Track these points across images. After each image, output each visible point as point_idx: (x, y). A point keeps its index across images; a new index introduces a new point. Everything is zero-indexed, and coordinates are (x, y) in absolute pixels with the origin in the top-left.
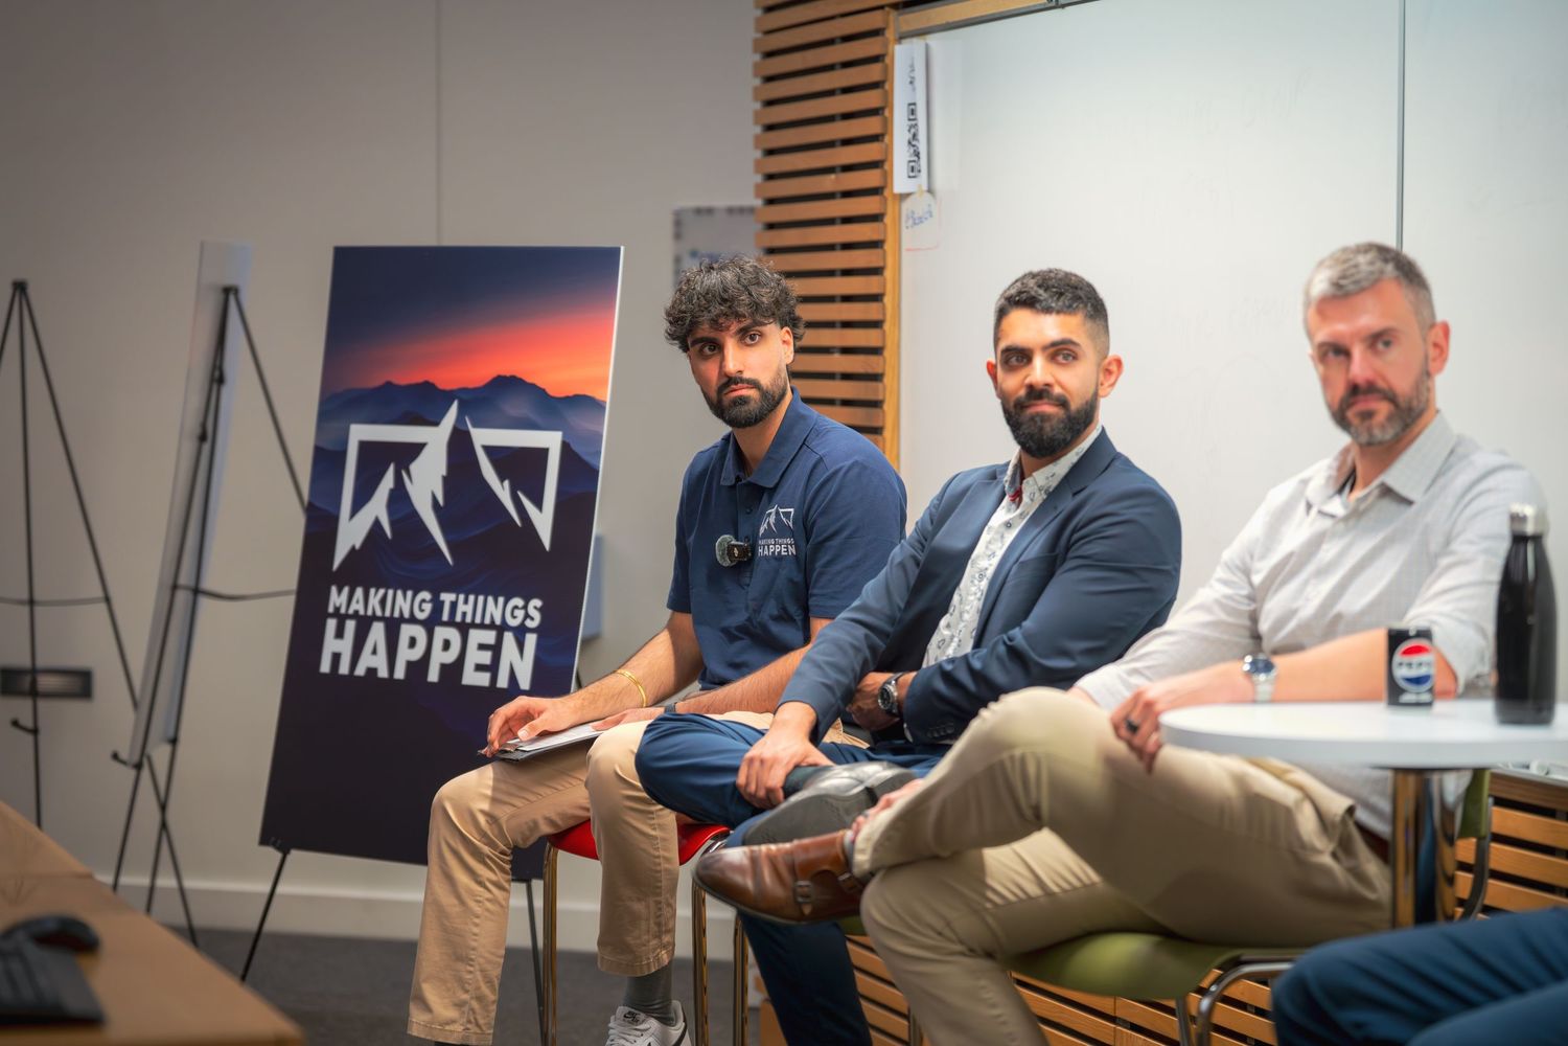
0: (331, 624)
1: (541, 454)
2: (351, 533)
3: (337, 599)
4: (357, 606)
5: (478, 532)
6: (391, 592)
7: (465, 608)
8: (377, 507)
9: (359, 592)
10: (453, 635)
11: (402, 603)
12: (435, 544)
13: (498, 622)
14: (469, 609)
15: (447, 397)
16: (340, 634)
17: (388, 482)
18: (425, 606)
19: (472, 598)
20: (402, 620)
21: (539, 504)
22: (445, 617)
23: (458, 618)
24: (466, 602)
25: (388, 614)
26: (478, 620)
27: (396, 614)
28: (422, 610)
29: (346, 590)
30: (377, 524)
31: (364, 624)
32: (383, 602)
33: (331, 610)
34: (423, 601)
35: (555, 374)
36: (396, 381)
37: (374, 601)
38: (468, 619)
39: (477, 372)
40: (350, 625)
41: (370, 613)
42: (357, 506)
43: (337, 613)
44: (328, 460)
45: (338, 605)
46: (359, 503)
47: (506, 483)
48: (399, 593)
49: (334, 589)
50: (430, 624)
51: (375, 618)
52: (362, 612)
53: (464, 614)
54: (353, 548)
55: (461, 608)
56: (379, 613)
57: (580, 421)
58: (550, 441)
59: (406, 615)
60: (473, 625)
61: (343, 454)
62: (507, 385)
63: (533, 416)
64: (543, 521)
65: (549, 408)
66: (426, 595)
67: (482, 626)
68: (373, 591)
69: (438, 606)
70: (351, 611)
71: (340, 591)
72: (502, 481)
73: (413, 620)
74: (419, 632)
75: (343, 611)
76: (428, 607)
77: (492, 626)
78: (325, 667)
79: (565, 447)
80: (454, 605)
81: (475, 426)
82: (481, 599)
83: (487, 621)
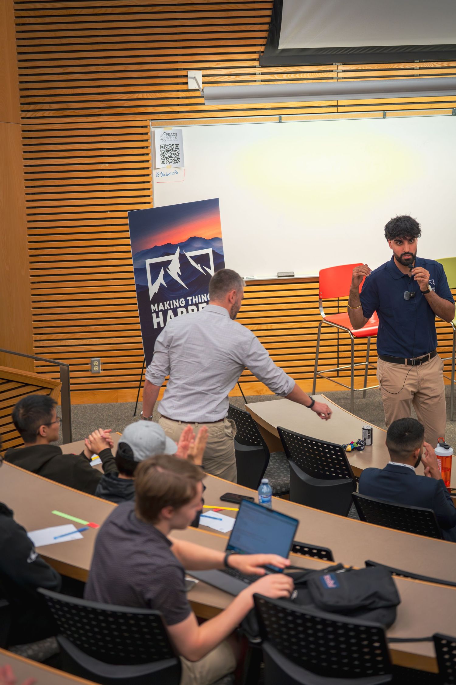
0: (154, 315)
1: (208, 255)
2: (153, 289)
3: (154, 308)
4: (161, 307)
5: (194, 279)
6: (171, 302)
7: (195, 300)
8: (160, 280)
9: (161, 304)
10: (194, 307)
11: (176, 303)
12: (182, 285)
13: (206, 300)
14: (197, 299)
15: (176, 246)
16: (158, 316)
17: (162, 272)
18: (183, 302)
19: (197, 296)
20: (177, 308)
21: (210, 268)
22: (190, 303)
23: (194, 303)
24: (195, 298)
25: (172, 307)
26: (200, 301)
27: (175, 307)
28: (183, 304)
29: (156, 305)
30: (161, 284)
31: (165, 313)
32: (169, 305)
33: (153, 311)
34: (182, 301)
35: (207, 234)
36: (158, 245)
37: (166, 305)
38: (197, 302)
39: (184, 238)
40: (161, 314)
41: (166, 308)
42: (153, 281)
43: (155, 311)
44: (140, 272)
45: (155, 309)
46: (154, 280)
47: (199, 265)
48: (174, 301)
49: (152, 305)
50: (186, 307)
51: (168, 309)
52: (163, 309)
53: (196, 301)
54: (155, 292)
55: (194, 300)
56: (169, 308)
57: (216, 244)
58: (209, 251)
59: (178, 306)
60: (199, 303)
61: (145, 269)
62: (193, 239)
63: (203, 246)
64: (212, 272)
65: (207, 243)
66: (183, 299)
67: (202, 303)
68: (165, 303)
69: (187, 302)
70: (160, 310)
71: (154, 306)
72: (198, 265)
73: (180, 307)
74: (184, 310)
75: (157, 310)
76: (184, 302)
77: (205, 302)
78: (156, 326)
79: (213, 252)
80: (192, 300)
81: (186, 252)
82: (199, 296)
83: (203, 301)
